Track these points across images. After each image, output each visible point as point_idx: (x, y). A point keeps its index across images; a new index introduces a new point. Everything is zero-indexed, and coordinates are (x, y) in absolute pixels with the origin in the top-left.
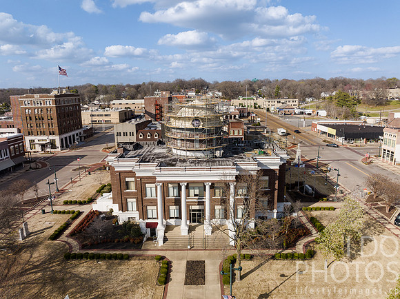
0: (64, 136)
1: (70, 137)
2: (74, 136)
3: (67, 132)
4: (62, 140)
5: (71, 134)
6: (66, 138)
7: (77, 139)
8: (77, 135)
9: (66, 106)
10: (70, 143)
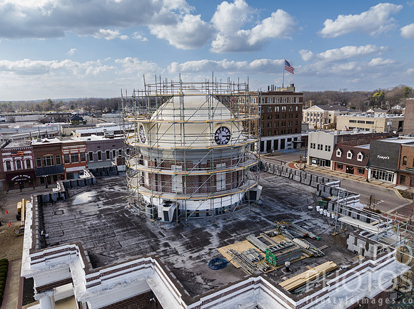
0: (265, 139)
1: (276, 142)
2: (283, 141)
3: (272, 135)
4: (262, 143)
5: (279, 138)
6: (269, 142)
7: (289, 145)
8: (289, 140)
9: (277, 106)
10: (276, 148)
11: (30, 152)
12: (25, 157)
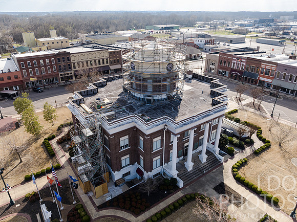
11: (245, 61)
12: (242, 63)
